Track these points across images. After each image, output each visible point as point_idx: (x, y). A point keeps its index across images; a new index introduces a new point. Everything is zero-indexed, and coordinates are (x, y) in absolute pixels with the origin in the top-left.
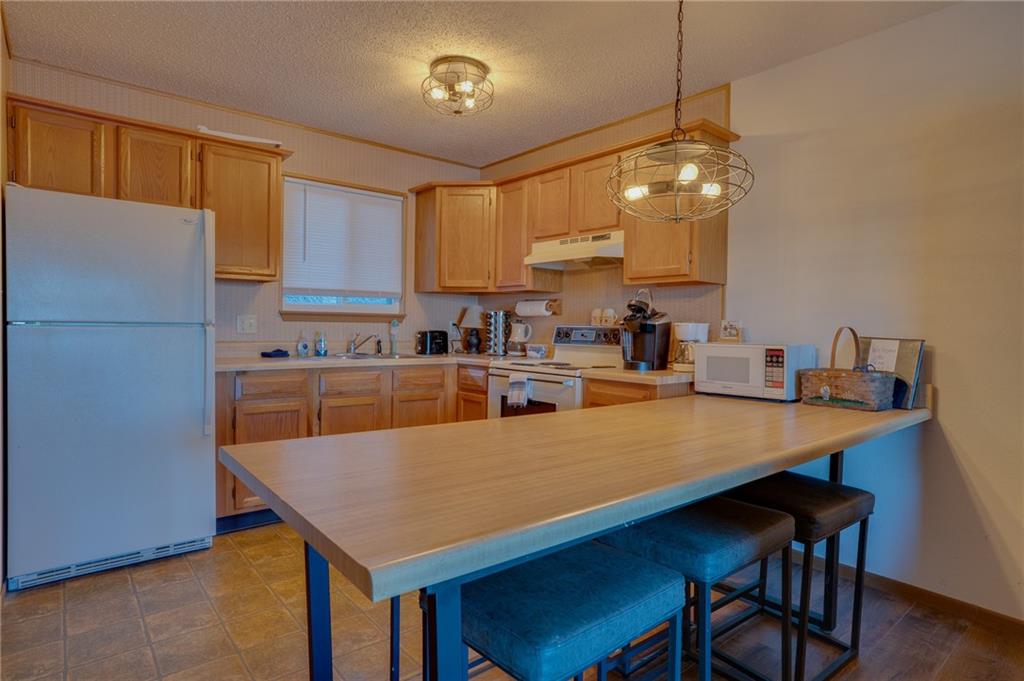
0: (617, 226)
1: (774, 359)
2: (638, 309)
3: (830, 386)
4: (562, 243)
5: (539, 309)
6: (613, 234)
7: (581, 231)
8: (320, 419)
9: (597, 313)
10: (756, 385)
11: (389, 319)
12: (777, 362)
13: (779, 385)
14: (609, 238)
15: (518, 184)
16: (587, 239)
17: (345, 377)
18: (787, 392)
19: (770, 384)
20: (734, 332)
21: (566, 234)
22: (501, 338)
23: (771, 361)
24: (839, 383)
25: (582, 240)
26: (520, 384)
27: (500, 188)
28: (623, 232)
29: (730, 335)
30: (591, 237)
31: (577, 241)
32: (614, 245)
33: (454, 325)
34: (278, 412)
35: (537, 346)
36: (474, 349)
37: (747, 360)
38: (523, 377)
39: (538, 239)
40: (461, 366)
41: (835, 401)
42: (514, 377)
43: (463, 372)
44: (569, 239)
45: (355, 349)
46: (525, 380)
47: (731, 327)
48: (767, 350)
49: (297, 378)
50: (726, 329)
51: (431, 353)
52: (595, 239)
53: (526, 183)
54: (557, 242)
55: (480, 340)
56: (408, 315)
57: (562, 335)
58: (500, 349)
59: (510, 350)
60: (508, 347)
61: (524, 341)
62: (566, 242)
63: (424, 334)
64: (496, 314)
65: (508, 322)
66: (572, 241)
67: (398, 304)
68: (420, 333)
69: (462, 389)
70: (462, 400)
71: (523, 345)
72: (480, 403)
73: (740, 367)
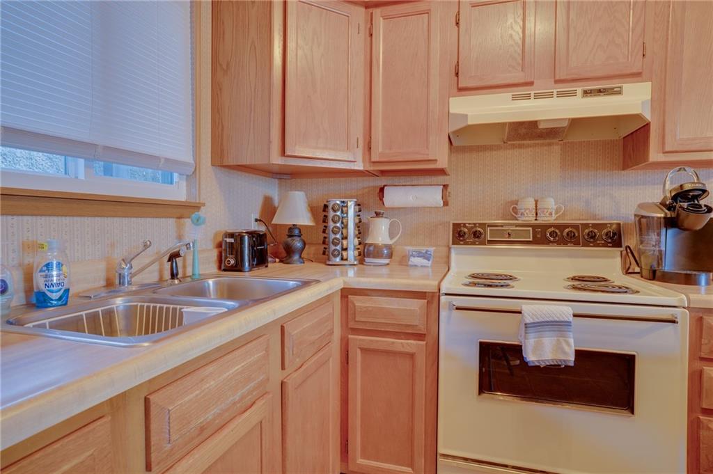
0: (636, 76)
4: (515, 98)
6: (627, 87)
7: (557, 82)
9: (526, 203)
14: (620, 93)
15: (422, 5)
16: (574, 94)
21: (528, 84)
25: (560, 95)
26: (558, 326)
27: (378, 13)
28: (648, 84)
30: (580, 91)
31: (550, 95)
33: (256, 220)
35: (423, 249)
36: (296, 257)
39: (462, 90)
43: (359, 302)
44: (532, 93)
46: (571, 318)
51: (252, 267)
53: (438, 6)
54: (506, 95)
55: (305, 244)
56: (204, 205)
57: (466, 235)
58: (351, 254)
59: (369, 257)
60: (366, 253)
61: (389, 242)
62: (528, 97)
63: (238, 237)
64: (344, 206)
65: (366, 217)
66: (537, 96)
67: (184, 183)
68: (232, 235)
69: (355, 331)
70: (359, 351)
71: (389, 247)
72: (412, 356)
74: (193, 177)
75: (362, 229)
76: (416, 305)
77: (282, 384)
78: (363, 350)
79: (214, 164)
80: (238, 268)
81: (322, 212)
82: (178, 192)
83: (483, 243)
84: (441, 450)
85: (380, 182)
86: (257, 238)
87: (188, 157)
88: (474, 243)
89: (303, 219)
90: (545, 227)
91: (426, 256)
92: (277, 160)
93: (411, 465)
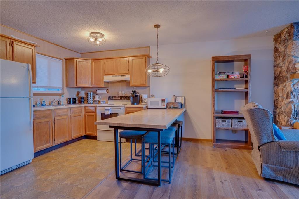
0: (128, 74)
2: (134, 92)
4: (113, 76)
5: (104, 91)
6: (127, 75)
7: (118, 74)
8: (54, 123)
9: (120, 92)
10: (160, 106)
11: (60, 95)
12: (164, 101)
13: (164, 106)
15: (99, 61)
16: (120, 76)
17: (60, 111)
18: (165, 107)
21: (114, 74)
22: (92, 99)
24: (174, 105)
25: (119, 76)
26: (108, 110)
27: (93, 61)
28: (129, 75)
29: (153, 97)
31: (117, 76)
32: (127, 77)
33: (75, 96)
34: (44, 122)
35: (103, 101)
36: (83, 102)
37: (158, 101)
38: (109, 108)
39: (106, 75)
40: (85, 107)
41: (174, 108)
42: (106, 108)
43: (87, 108)
45: (53, 103)
48: (162, 99)
49: (49, 112)
50: (151, 96)
51: (72, 104)
52: (122, 76)
53: (102, 61)
54: (111, 76)
55: (84, 100)
56: (64, 94)
57: (111, 98)
58: (92, 102)
59: (95, 102)
60: (94, 101)
61: (99, 99)
62: (114, 76)
63: (70, 99)
64: (90, 93)
65: (94, 95)
66: (116, 76)
67: (61, 90)
68: (69, 98)
69: (87, 113)
71: (99, 100)
72: (94, 116)
73: (157, 103)
74: (62, 89)
75: (94, 97)
77: (71, 116)
78: (87, 115)
79: (66, 87)
80: (70, 104)
81: (87, 94)
82: (60, 92)
83: (113, 99)
84: (97, 129)
85: (97, 89)
86: (74, 99)
87: (61, 86)
88: (111, 99)
89: (84, 96)
90: (122, 97)
91: (104, 102)
92: (75, 86)
93: (94, 132)
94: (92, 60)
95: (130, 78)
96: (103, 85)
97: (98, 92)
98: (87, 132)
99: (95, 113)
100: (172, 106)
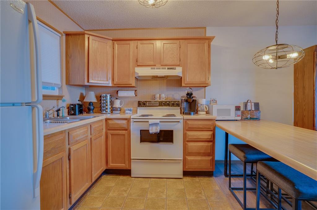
0: (179, 65)
1: (238, 109)
2: (189, 95)
3: (251, 115)
4: (152, 69)
5: (131, 94)
6: (177, 68)
7: (161, 65)
8: (69, 159)
9: (158, 96)
10: (232, 116)
11: (59, 98)
12: (239, 109)
14: (175, 69)
15: (128, 42)
16: (165, 68)
17: (78, 132)
18: (239, 118)
19: (237, 116)
20: (215, 102)
21: (155, 65)
22: (109, 106)
23: (237, 109)
24: (253, 114)
25: (163, 69)
26: (156, 124)
27: (115, 42)
28: (181, 68)
29: (214, 102)
30: (167, 68)
31: (160, 69)
32: (178, 72)
33: (78, 100)
36: (91, 112)
37: (230, 110)
39: (138, 66)
40: (107, 120)
41: (251, 119)
42: (151, 121)
43: (110, 122)
44: (156, 68)
47: (214, 100)
48: (236, 106)
50: (212, 101)
51: (79, 114)
52: (168, 69)
53: (132, 43)
54: (149, 68)
55: (94, 107)
56: (64, 96)
57: (141, 104)
58: (109, 110)
59: (114, 111)
60: (113, 110)
61: (120, 107)
62: (154, 69)
63: (75, 105)
64: (106, 96)
65: (113, 99)
66: (157, 69)
67: (58, 90)
68: (72, 105)
69: (109, 130)
70: (110, 135)
71: (120, 108)
72: (124, 135)
73: (228, 111)
74: (60, 88)
75: (112, 103)
76: (125, 122)
77: (91, 138)
78: (112, 134)
79: (66, 84)
80: (74, 114)
81: (99, 98)
82: (56, 93)
83: (146, 106)
84: (132, 158)
85: (117, 89)
86: (80, 106)
87: (59, 82)
88: (143, 106)
89: (94, 100)
90: (162, 102)
91: (130, 110)
92: (86, 83)
93: (125, 164)
94: (113, 40)
95: (183, 72)
96: (133, 82)
97: (121, 94)
98: (111, 164)
99: (127, 129)
100: (249, 116)
